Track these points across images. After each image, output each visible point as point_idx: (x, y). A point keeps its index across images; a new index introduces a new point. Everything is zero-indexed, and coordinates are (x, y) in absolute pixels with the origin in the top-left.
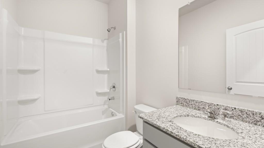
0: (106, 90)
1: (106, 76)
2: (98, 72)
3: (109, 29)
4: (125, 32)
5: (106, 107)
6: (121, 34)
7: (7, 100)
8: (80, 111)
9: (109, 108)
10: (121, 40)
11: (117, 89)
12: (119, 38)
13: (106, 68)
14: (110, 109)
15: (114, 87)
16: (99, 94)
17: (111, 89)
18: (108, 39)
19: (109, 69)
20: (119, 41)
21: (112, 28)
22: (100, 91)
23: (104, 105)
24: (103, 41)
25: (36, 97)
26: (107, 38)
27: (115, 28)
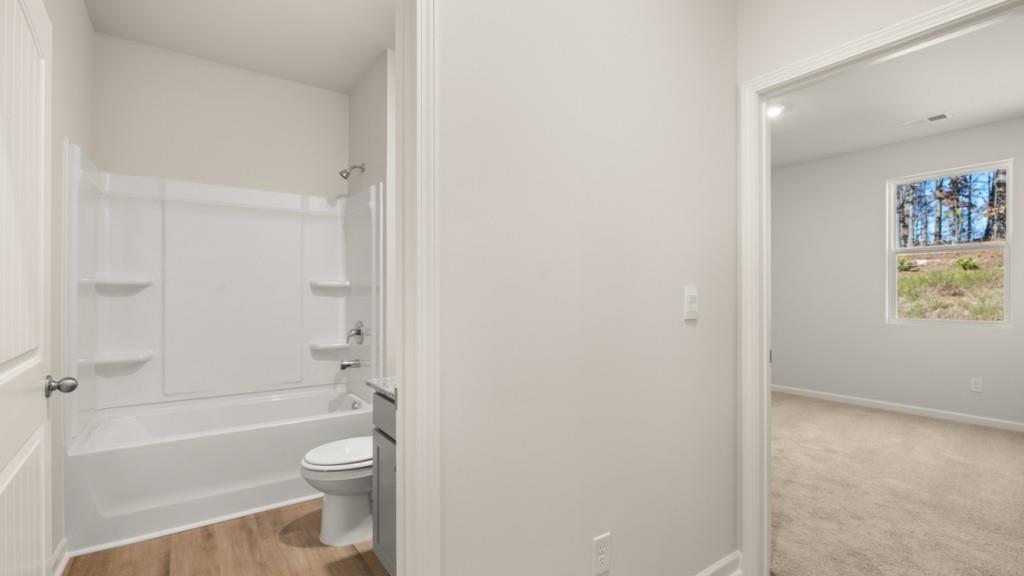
0: (340, 341)
1: (340, 302)
2: (318, 289)
3: (345, 171)
4: (381, 184)
5: (341, 389)
6: (373, 188)
7: (81, 360)
8: (276, 398)
9: (349, 392)
10: (372, 204)
11: (366, 338)
12: (369, 200)
13: (340, 280)
14: (352, 395)
15: (359, 333)
16: (319, 353)
17: (349, 337)
18: (348, 196)
19: (348, 283)
20: (368, 208)
21: (355, 167)
22: (322, 344)
23: (336, 384)
24: (332, 202)
25: (141, 357)
26: (346, 192)
27: (363, 169)
